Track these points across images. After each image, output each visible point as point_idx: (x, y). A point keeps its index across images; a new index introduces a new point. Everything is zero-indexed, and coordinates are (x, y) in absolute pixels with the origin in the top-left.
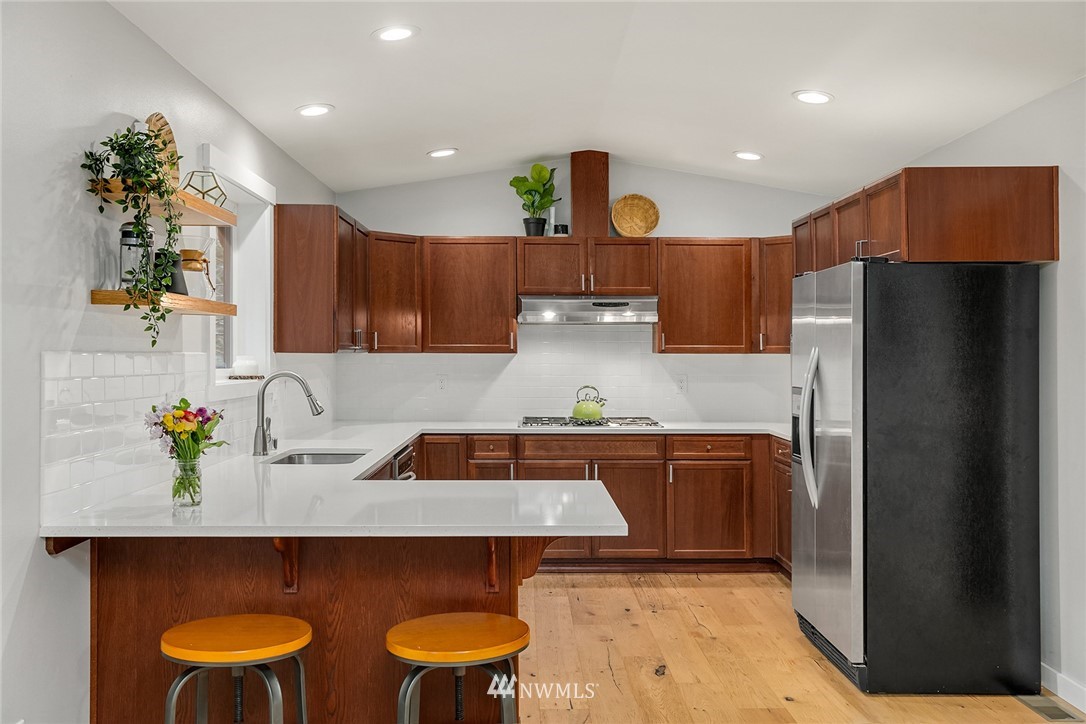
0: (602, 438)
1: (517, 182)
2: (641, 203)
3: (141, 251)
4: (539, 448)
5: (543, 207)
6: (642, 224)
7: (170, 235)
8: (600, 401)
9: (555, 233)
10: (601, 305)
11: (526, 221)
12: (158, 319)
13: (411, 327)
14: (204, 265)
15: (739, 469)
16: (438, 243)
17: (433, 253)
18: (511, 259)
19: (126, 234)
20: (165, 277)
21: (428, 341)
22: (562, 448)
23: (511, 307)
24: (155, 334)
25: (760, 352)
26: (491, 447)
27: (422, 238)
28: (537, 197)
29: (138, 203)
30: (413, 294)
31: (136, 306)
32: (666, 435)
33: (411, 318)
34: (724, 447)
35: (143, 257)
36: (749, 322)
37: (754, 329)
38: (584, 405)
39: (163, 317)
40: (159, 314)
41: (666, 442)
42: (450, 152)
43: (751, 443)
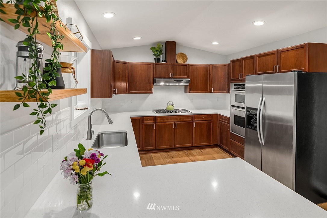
0: (177, 116)
1: (153, 49)
2: (182, 55)
3: (32, 61)
4: (161, 120)
5: (159, 55)
6: (183, 60)
7: (55, 50)
8: (173, 105)
9: (163, 62)
10: (176, 81)
11: (155, 59)
12: (45, 112)
13: (125, 87)
14: (72, 70)
15: (210, 123)
16: (132, 64)
17: (131, 67)
18: (152, 69)
19: (21, 49)
20: (51, 80)
21: (129, 90)
22: (167, 119)
23: (152, 81)
24: (43, 125)
25: (212, 92)
26: (149, 120)
27: (128, 62)
28: (158, 52)
29: (29, 23)
30: (126, 78)
31: (25, 105)
32: (193, 115)
33: (125, 84)
34: (207, 117)
35: (33, 65)
36: (209, 85)
37: (211, 87)
38: (169, 107)
39: (49, 111)
40: (46, 109)
41: (193, 117)
42: (139, 38)
43: (213, 116)
